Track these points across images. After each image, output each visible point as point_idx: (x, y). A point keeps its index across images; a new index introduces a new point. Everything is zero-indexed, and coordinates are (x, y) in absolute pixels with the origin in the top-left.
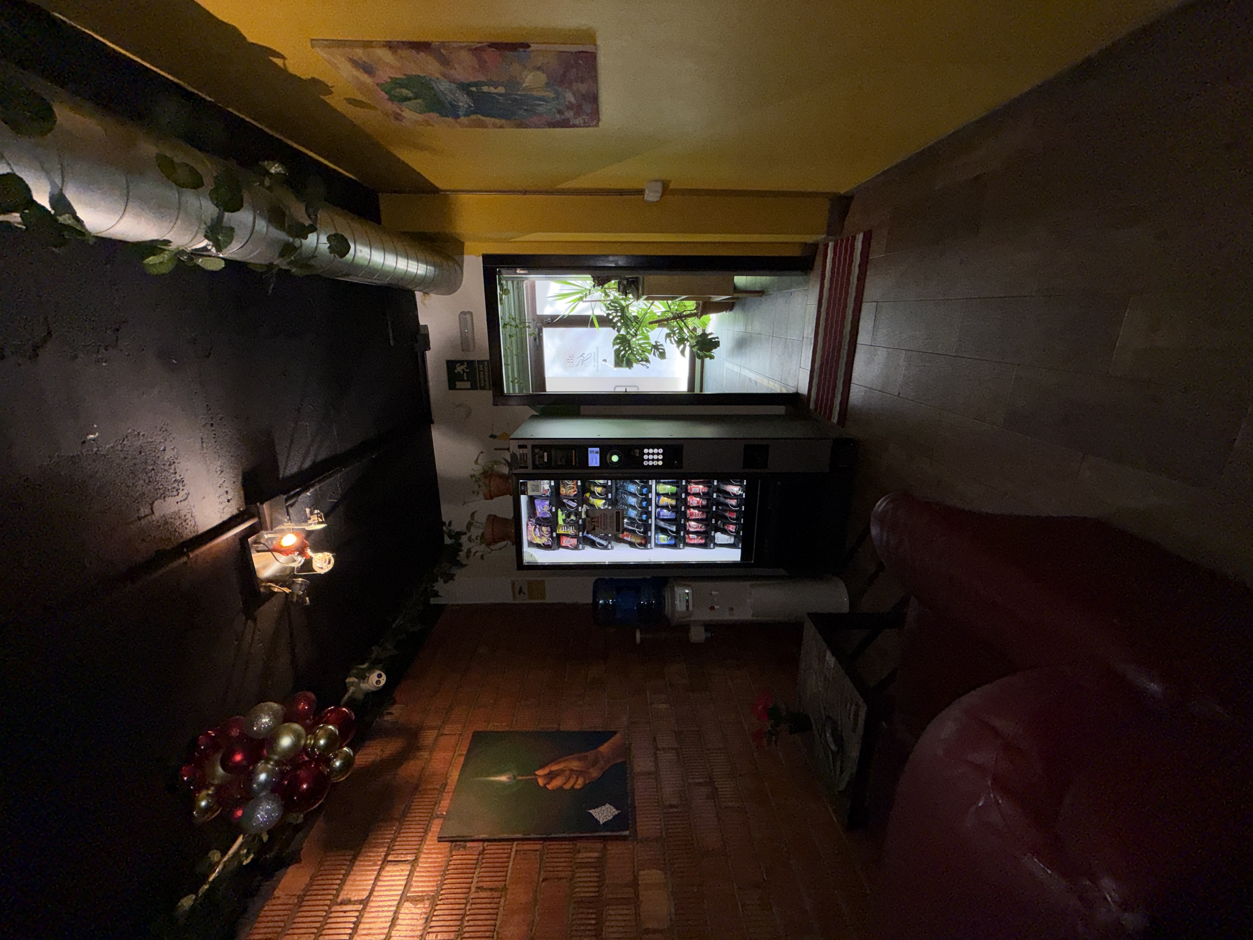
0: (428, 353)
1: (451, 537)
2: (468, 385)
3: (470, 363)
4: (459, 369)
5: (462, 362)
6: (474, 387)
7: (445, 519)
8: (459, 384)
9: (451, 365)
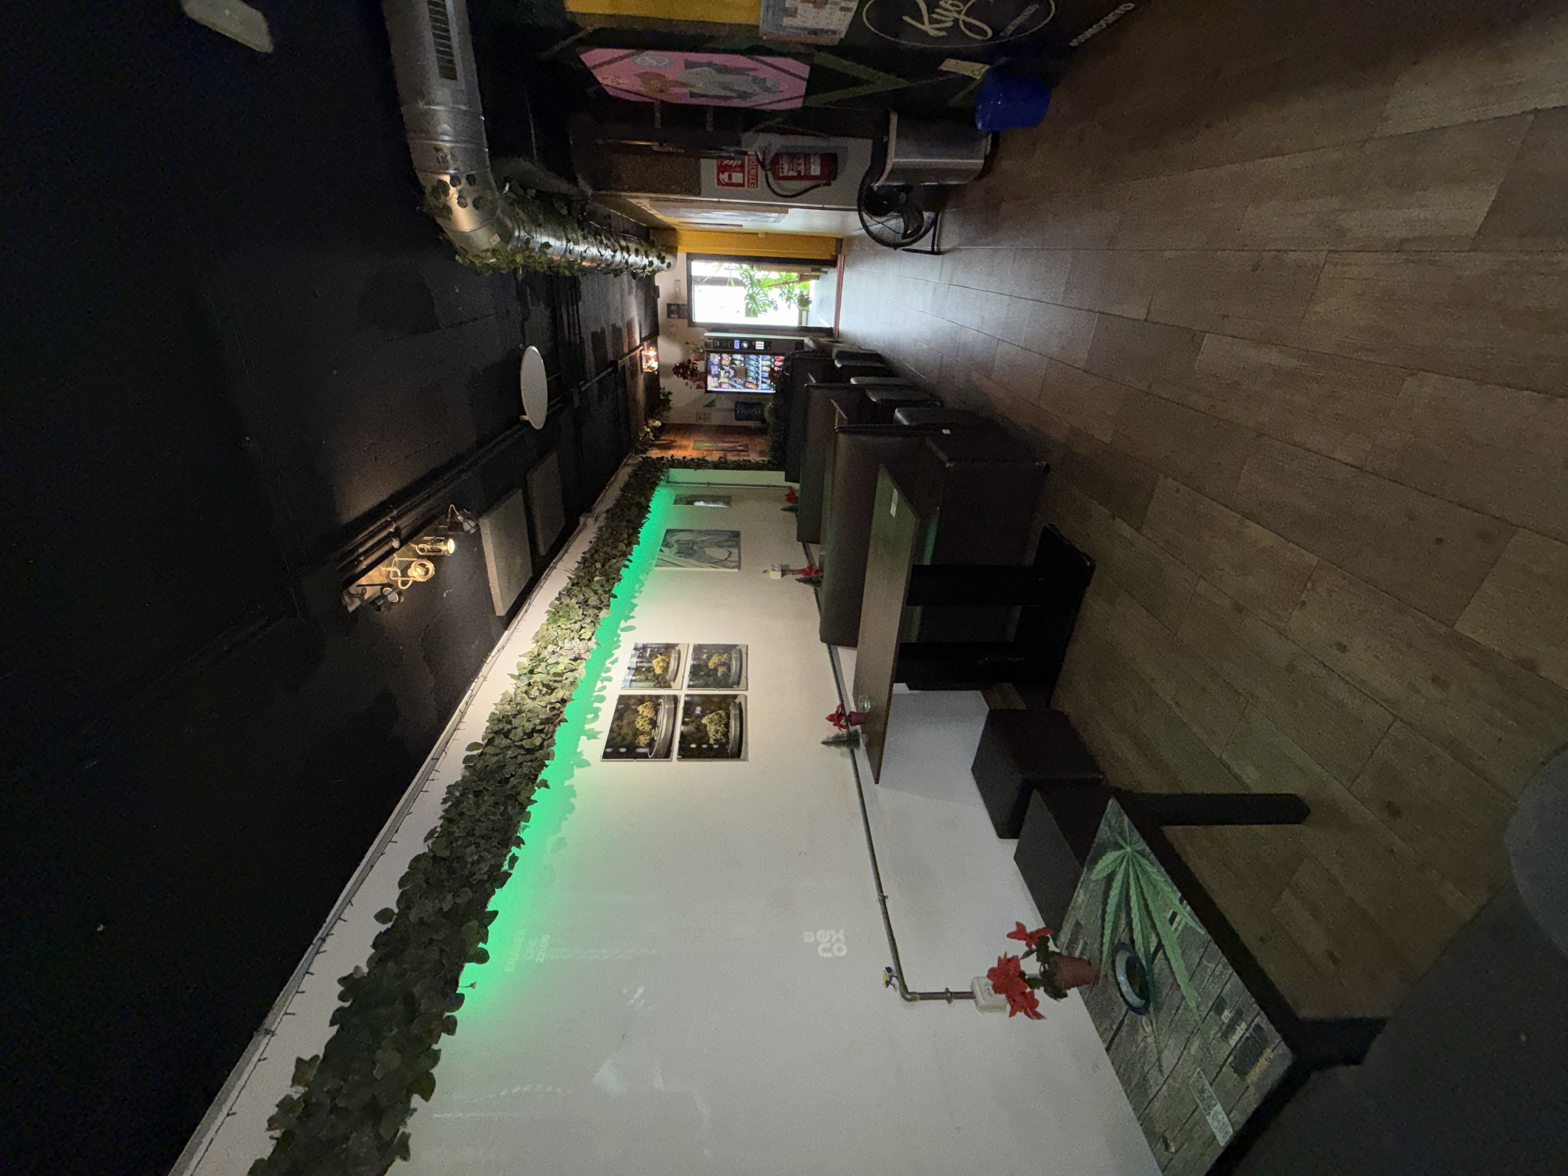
0: (659, 300)
1: (664, 395)
2: (676, 316)
3: (678, 305)
4: (673, 308)
5: (674, 305)
6: (679, 317)
7: (661, 386)
8: (672, 316)
9: (669, 306)
